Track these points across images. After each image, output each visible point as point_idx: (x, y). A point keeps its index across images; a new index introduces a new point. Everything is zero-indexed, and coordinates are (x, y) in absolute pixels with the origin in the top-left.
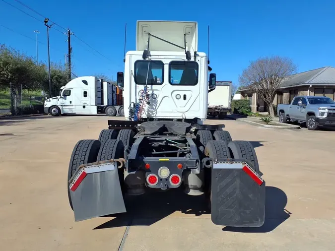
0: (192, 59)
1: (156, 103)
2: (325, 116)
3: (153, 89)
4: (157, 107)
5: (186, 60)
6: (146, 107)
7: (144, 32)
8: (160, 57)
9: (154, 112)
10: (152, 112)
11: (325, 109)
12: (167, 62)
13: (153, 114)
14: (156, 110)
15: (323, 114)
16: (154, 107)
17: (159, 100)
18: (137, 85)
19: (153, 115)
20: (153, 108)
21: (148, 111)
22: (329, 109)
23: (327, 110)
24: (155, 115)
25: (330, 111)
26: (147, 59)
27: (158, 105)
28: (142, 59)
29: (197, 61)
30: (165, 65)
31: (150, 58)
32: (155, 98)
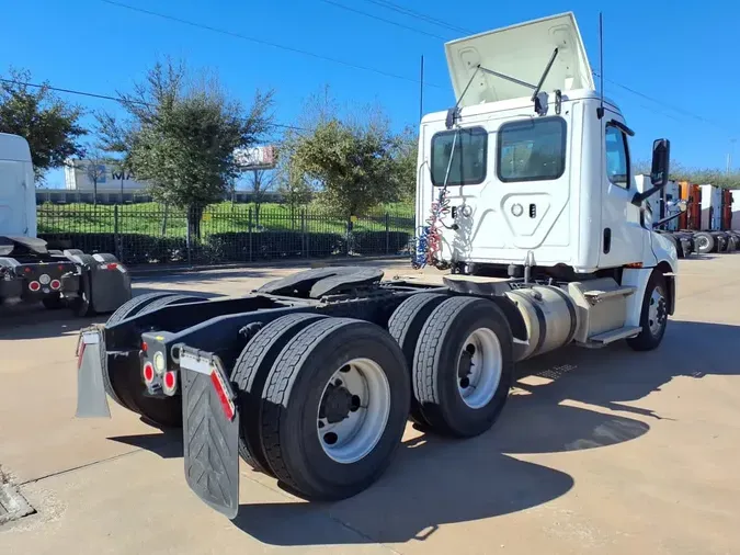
0: (551, 112)
1: (470, 226)
3: (464, 194)
4: (472, 237)
5: (536, 115)
6: (450, 235)
7: (467, 66)
8: (479, 118)
9: (466, 248)
10: (462, 248)
12: (492, 127)
13: (464, 251)
14: (470, 243)
16: (467, 236)
17: (476, 218)
18: (436, 188)
19: (464, 255)
20: (463, 238)
21: (455, 244)
24: (468, 253)
26: (454, 127)
27: (473, 231)
28: (444, 128)
29: (563, 115)
30: (490, 136)
31: (459, 123)
32: (467, 216)
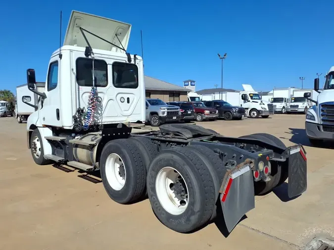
0: (133, 62)
1: (101, 107)
2: (165, 115)
3: (98, 91)
4: (103, 112)
5: (128, 62)
7: (75, 25)
8: (103, 56)
9: (99, 118)
10: (97, 118)
11: (164, 109)
12: (110, 62)
13: (98, 119)
14: (102, 115)
15: (164, 113)
16: (100, 112)
17: (104, 103)
18: (80, 87)
19: (99, 121)
20: (98, 113)
22: (168, 109)
23: (166, 110)
24: (101, 120)
25: (169, 111)
26: (90, 57)
27: (103, 109)
28: (84, 56)
29: (136, 64)
30: (108, 66)
31: (92, 56)
32: (100, 102)
